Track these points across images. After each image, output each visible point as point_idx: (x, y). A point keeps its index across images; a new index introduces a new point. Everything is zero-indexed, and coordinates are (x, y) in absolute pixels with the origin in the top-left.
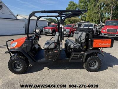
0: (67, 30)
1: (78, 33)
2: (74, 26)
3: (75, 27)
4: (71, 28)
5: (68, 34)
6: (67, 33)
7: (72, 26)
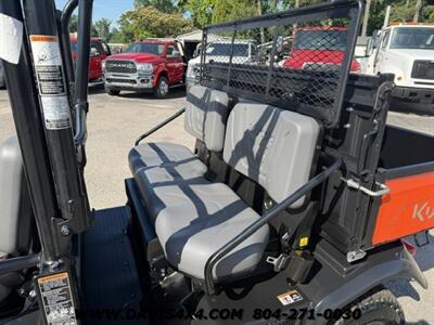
0: (139, 66)
1: (225, 112)
2: (169, 51)
3: (174, 52)
4: (158, 58)
5: (145, 85)
6: (143, 81)
7: (161, 49)
